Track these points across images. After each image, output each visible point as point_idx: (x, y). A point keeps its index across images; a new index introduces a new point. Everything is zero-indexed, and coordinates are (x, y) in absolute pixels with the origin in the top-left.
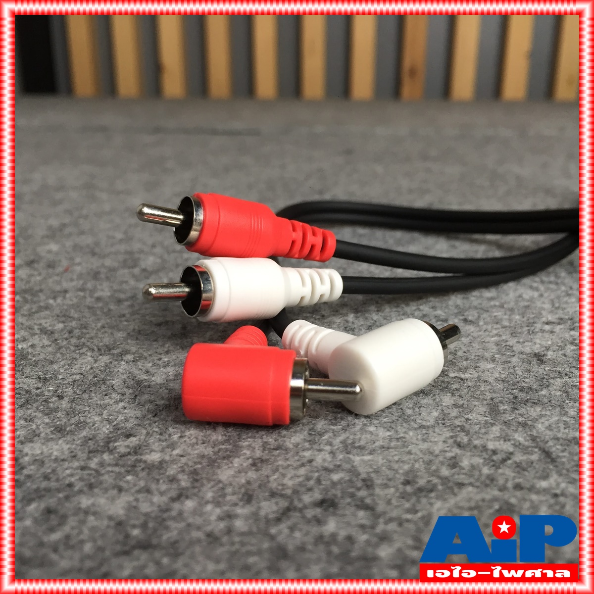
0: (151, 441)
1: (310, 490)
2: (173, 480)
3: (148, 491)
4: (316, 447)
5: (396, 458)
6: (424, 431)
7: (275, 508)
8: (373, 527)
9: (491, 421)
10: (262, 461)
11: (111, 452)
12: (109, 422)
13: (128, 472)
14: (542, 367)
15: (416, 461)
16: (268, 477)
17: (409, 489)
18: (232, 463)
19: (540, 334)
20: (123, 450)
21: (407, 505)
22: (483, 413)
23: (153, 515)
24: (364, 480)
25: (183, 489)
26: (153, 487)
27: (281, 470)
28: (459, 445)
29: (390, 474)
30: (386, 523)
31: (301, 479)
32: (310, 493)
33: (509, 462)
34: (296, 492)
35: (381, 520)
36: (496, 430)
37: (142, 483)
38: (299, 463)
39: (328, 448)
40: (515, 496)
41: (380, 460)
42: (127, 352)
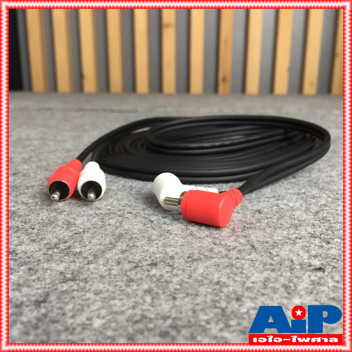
0: (76, 244)
1: (146, 260)
2: (85, 258)
3: (74, 262)
4: (150, 245)
5: (186, 249)
6: (200, 239)
7: (130, 267)
8: (172, 272)
9: (231, 235)
10: (126, 251)
11: (57, 248)
12: (56, 238)
13: (65, 255)
14: (260, 215)
15: (194, 250)
16: (128, 256)
17: (190, 259)
18: (112, 251)
19: (262, 202)
20: (63, 248)
21: (188, 265)
22: (228, 232)
23: (77, 270)
24: (170, 257)
25: (90, 261)
26: (77, 260)
27: (134, 254)
28: (215, 244)
29: (182, 255)
30: (177, 271)
31: (142, 257)
32: (146, 262)
33: (235, 249)
34: (140, 261)
35: (176, 270)
36: (233, 238)
37: (72, 259)
38: (143, 251)
39: (156, 246)
40: (235, 261)
41: (179, 250)
42: (65, 211)
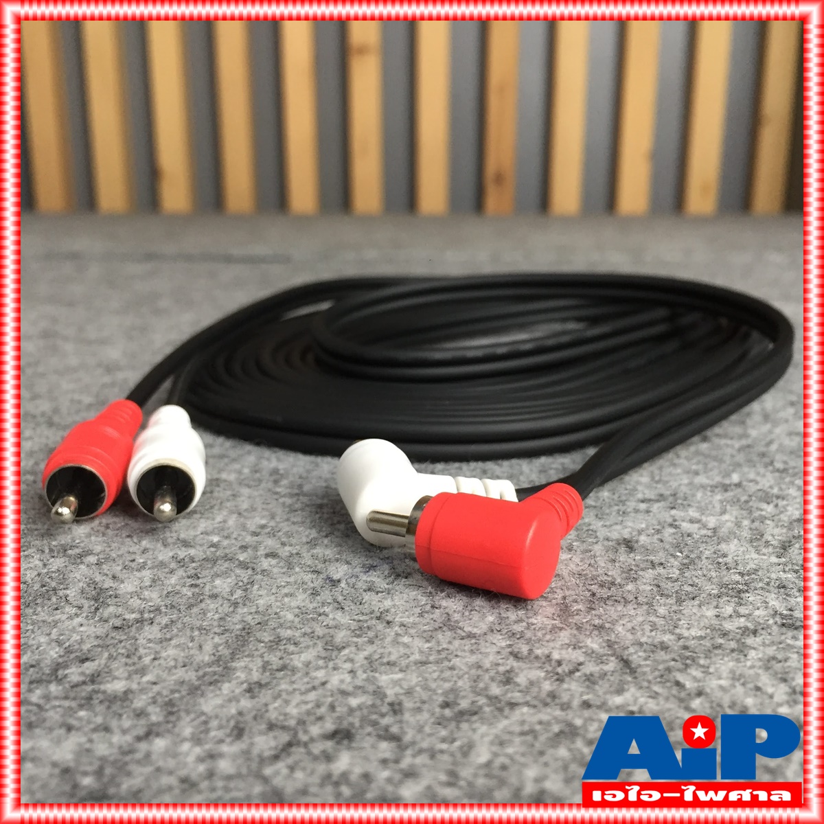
0: (114, 665)
1: (320, 718)
2: (140, 714)
3: (107, 729)
4: (331, 664)
5: (435, 675)
6: (473, 641)
7: (273, 743)
8: (397, 761)
9: (561, 625)
10: (260, 685)
11: (59, 681)
12: (59, 643)
13: (81, 707)
14: (632, 555)
15: (459, 678)
16: (266, 705)
17: (447, 712)
18: (220, 689)
19: (633, 515)
20: (76, 678)
21: (444, 733)
22: (550, 615)
23: (112, 758)
24: (391, 704)
25: (153, 725)
26: (114, 723)
27: (284, 696)
28: (516, 656)
29: (425, 696)
30: (414, 756)
31: (309, 706)
32: (319, 724)
33: (577, 674)
34: (302, 722)
35: (409, 752)
36: (565, 636)
37: (99, 720)
38: (309, 686)
39: (348, 666)
40: (580, 717)
41: (413, 679)
42: (89, 553)
